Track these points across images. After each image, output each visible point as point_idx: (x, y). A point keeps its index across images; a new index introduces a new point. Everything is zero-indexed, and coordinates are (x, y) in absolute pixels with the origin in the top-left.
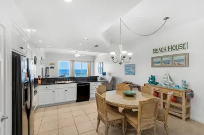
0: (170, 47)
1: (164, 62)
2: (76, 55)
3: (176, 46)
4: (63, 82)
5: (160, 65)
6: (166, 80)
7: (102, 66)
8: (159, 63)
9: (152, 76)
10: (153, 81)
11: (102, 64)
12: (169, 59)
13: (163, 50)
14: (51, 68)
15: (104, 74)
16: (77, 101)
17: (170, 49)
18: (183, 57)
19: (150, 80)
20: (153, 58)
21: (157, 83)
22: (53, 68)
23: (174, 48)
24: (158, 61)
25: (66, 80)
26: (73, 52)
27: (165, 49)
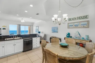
0: (79, 17)
1: (75, 25)
2: (22, 21)
3: (82, 17)
4: (12, 39)
5: (72, 27)
6: (77, 35)
7: (37, 28)
8: (72, 26)
9: (68, 33)
10: (69, 36)
11: (37, 27)
12: (78, 24)
13: (74, 19)
14: (4, 29)
15: (39, 32)
16: (23, 52)
17: (79, 19)
18: (86, 23)
19: (68, 35)
20: (68, 23)
21: (71, 37)
22: (5, 29)
23: (81, 18)
24: (71, 25)
25: (15, 37)
26: (20, 19)
27: (75, 19)
